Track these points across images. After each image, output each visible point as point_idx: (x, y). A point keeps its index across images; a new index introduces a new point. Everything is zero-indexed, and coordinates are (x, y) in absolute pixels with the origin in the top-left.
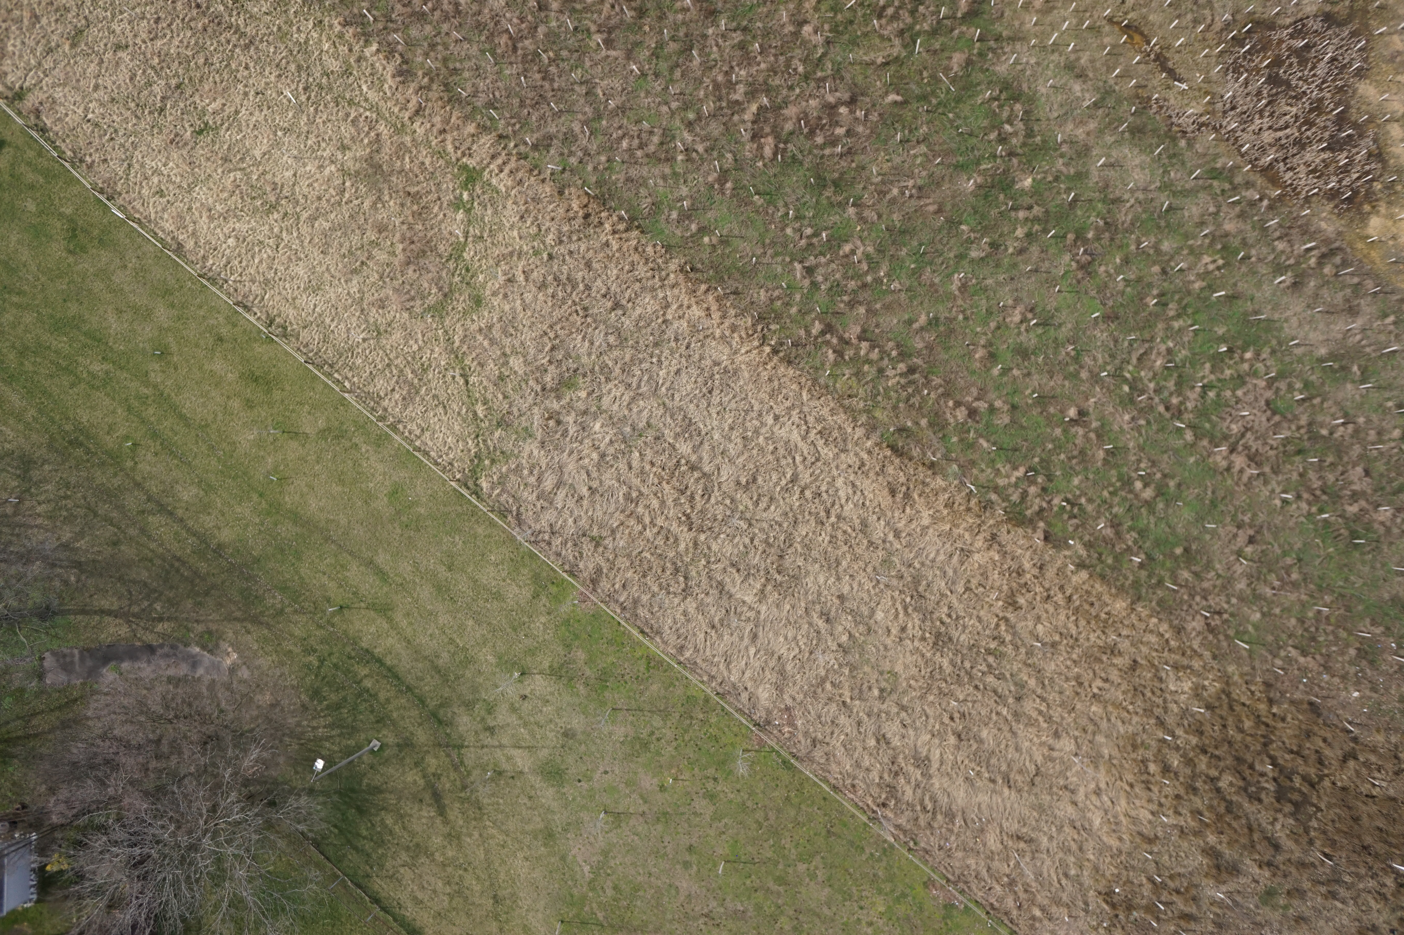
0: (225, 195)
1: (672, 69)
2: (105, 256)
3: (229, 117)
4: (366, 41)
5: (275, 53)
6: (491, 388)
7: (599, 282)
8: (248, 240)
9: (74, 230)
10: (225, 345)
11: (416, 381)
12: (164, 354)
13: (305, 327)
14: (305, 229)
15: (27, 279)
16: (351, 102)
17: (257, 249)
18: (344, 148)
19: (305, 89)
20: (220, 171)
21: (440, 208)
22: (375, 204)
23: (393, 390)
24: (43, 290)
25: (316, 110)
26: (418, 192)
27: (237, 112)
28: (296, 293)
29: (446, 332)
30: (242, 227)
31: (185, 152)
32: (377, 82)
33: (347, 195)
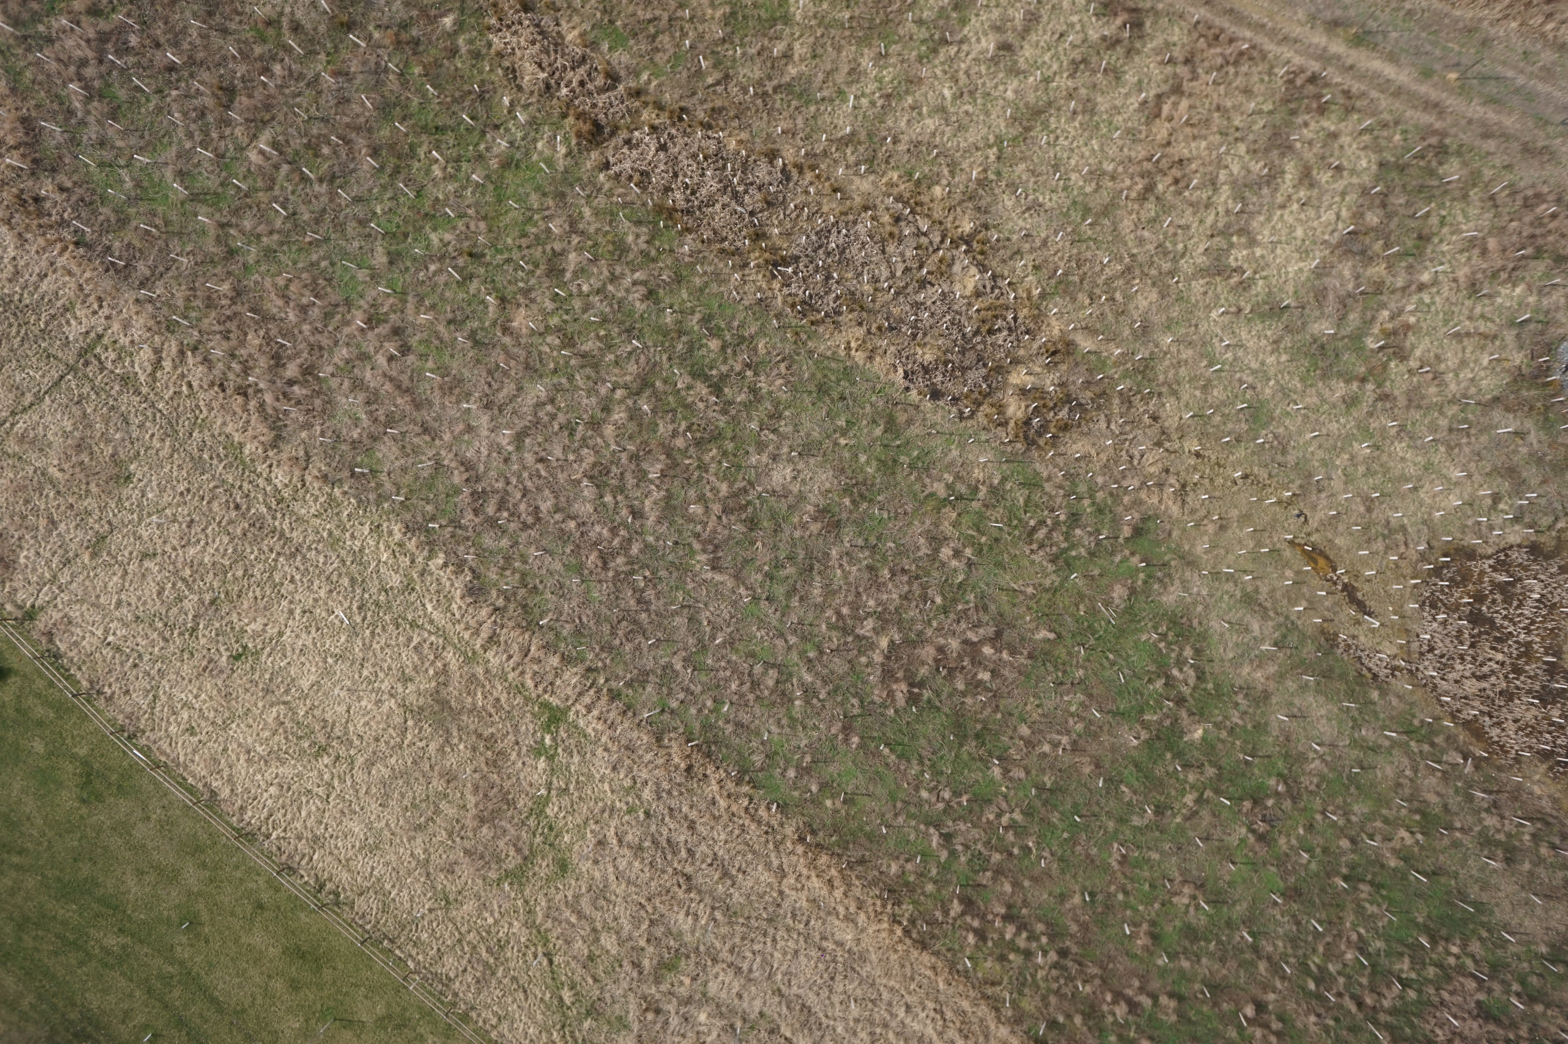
0: (267, 734)
1: (789, 595)
2: (124, 806)
3: (271, 640)
4: (431, 551)
5: (325, 563)
6: (580, 971)
7: (703, 847)
8: (294, 787)
9: (89, 775)
10: (266, 914)
11: (491, 960)
12: (194, 922)
13: (361, 894)
14: (360, 776)
15: (31, 835)
16: (413, 624)
17: (304, 799)
18: (406, 680)
19: (360, 608)
20: (260, 704)
21: (519, 755)
22: (442, 747)
23: (465, 970)
24: (49, 848)
25: (373, 633)
26: (493, 734)
27: (281, 634)
28: (350, 853)
29: (526, 902)
30: (286, 771)
31: (220, 683)
32: (444, 600)
33: (409, 737)
